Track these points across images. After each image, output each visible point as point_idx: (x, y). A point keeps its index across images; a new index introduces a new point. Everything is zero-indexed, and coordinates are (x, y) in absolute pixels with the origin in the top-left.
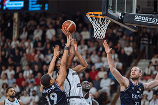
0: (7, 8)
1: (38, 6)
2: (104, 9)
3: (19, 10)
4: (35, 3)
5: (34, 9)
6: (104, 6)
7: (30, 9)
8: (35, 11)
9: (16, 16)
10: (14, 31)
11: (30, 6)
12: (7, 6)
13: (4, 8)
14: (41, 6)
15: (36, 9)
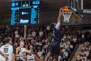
0: (21, 23)
1: (35, 22)
2: (69, 6)
3: (26, 24)
4: (33, 20)
5: (33, 23)
6: (69, 4)
7: (31, 23)
8: (34, 24)
9: (25, 26)
10: (24, 33)
11: (31, 22)
12: (21, 22)
13: (20, 23)
14: (36, 21)
15: (34, 23)
